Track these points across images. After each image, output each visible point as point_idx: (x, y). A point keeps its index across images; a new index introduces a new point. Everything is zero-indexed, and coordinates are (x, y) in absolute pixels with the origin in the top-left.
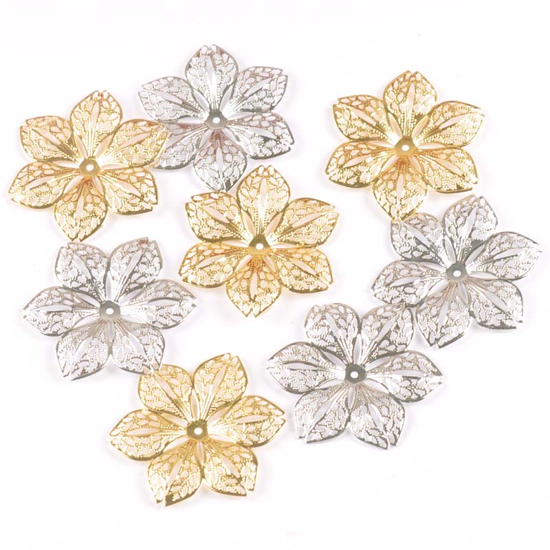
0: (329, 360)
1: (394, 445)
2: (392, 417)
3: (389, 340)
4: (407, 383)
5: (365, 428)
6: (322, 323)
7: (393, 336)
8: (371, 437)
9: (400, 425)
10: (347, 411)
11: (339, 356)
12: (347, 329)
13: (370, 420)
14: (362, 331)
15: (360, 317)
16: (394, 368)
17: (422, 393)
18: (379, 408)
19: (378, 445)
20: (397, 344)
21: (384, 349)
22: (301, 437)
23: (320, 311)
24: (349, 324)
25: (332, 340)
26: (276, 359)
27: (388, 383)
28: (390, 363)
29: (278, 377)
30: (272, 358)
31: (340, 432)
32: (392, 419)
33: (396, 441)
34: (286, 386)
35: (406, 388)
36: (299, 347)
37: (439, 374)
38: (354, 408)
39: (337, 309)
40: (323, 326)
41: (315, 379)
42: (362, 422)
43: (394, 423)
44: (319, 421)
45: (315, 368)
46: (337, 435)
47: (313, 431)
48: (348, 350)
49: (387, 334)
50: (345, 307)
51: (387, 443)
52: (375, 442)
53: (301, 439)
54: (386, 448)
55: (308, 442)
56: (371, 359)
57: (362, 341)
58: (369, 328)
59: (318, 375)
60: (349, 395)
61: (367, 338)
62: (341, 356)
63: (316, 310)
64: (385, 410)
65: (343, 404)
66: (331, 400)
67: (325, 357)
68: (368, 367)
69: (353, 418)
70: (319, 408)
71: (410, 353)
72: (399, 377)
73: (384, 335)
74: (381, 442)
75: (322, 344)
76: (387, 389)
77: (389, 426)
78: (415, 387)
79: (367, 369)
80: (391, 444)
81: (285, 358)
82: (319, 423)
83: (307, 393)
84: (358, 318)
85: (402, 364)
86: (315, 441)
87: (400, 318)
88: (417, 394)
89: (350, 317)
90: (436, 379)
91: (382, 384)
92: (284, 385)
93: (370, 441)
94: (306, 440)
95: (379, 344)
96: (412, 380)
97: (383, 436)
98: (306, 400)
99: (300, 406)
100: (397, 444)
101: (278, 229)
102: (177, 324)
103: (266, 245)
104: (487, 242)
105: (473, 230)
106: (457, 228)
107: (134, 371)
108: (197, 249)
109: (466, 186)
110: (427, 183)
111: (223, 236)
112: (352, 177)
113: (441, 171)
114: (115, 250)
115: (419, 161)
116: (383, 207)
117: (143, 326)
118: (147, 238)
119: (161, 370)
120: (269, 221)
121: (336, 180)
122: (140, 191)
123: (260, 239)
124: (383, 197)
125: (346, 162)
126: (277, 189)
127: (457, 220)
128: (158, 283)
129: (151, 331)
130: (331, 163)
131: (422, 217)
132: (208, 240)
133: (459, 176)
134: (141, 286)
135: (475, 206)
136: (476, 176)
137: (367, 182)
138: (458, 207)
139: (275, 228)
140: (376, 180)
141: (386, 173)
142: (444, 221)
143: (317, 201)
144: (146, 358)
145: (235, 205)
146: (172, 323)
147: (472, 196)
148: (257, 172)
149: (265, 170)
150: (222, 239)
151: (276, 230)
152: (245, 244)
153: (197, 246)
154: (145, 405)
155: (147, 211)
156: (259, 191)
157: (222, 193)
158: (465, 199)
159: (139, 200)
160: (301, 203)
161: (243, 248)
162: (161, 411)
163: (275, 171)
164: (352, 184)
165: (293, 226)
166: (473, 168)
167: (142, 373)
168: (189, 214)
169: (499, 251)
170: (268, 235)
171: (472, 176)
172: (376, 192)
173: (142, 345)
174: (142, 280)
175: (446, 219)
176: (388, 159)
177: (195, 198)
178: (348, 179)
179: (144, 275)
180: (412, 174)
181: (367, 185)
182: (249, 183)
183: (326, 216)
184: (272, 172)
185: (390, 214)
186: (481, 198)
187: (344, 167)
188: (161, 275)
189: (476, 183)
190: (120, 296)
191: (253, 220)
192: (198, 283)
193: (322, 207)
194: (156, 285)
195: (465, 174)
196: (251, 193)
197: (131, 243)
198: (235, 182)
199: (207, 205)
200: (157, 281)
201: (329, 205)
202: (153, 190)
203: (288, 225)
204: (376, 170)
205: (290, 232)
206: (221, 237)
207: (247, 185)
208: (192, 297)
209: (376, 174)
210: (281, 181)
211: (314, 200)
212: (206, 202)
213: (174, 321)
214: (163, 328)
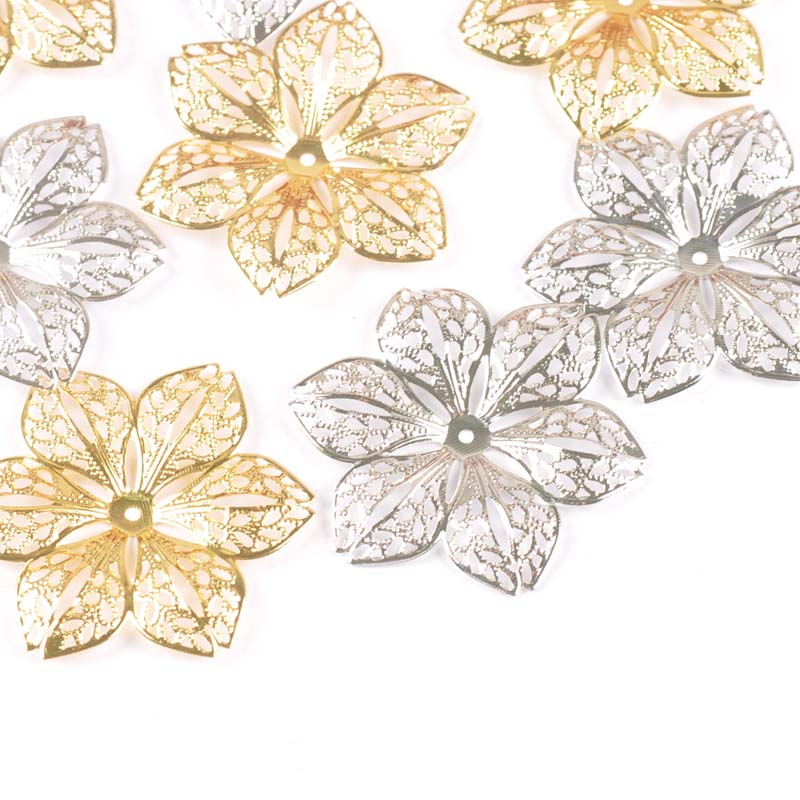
0: (418, 401)
1: (530, 586)
2: (531, 529)
3: (545, 374)
4: (571, 465)
5: (473, 547)
6: (412, 324)
7: (555, 368)
8: (485, 565)
9: (545, 546)
10: (441, 508)
11: (440, 396)
12: (461, 343)
13: (487, 531)
14: (493, 350)
15: (492, 323)
16: (549, 431)
17: (598, 488)
18: (508, 508)
19: (496, 584)
20: (560, 384)
21: (533, 391)
22: (340, 550)
23: (413, 300)
24: (469, 333)
25: (430, 362)
26: (311, 386)
27: (532, 459)
28: (542, 421)
29: (310, 422)
30: (303, 384)
31: (421, 548)
32: (531, 535)
33: (535, 579)
34: (325, 443)
35: (568, 475)
36: (361, 368)
37: (638, 453)
38: (456, 504)
39: (447, 299)
40: (413, 330)
41: (384, 436)
42: (470, 534)
43: (534, 543)
44: (381, 522)
45: (387, 414)
46: (413, 555)
47: (367, 540)
48: (460, 386)
49: (544, 360)
50: (463, 297)
51: (514, 580)
52: (491, 577)
53: (339, 554)
54: (513, 593)
55: (354, 562)
56: (503, 409)
57: (491, 369)
58: (506, 346)
59: (391, 427)
60: (451, 475)
61: (500, 364)
62: (444, 395)
63: (405, 296)
64: (518, 516)
65: (435, 492)
66: (410, 481)
67: (410, 395)
68: (497, 424)
69: (452, 524)
70: (385, 494)
71: (585, 406)
72: (554, 450)
73: (535, 363)
74: (504, 579)
75: (409, 366)
76: (530, 472)
77: (523, 549)
78: (587, 475)
79: (492, 429)
80: (524, 585)
81: (328, 386)
82: (383, 526)
83: (365, 461)
84: (486, 323)
85: (565, 425)
86: (368, 561)
87: (573, 333)
88: (587, 490)
89: (471, 319)
90: (632, 463)
91: (520, 461)
92: (319, 440)
93: (480, 573)
94: (349, 557)
95: (524, 380)
96: (582, 460)
97: (508, 567)
98: (360, 476)
99: (345, 488)
100: (535, 587)
101: (349, 129)
102: (120, 293)
103: (321, 157)
104: (768, 201)
105: (741, 175)
106: (709, 168)
107: (17, 378)
108: (180, 148)
109: (737, 86)
110: (660, 72)
111: (236, 131)
112: (512, 42)
113: (690, 51)
114: (16, 135)
115: (650, 26)
116: (565, 109)
117: (50, 290)
118: (84, 117)
119: (75, 381)
120: (333, 112)
121: (479, 46)
122: (80, 23)
123: (309, 145)
124: (569, 90)
125: (502, 11)
126: (358, 49)
127: (711, 150)
128: (93, 209)
129: (65, 301)
130: (472, 12)
131: (643, 139)
132: (205, 135)
133: (727, 65)
134: (58, 209)
135: (751, 128)
136: (761, 70)
137: (540, 56)
138: (717, 127)
139: (342, 127)
140: (560, 54)
141: (580, 42)
142: (685, 150)
143: (435, 82)
144: (46, 353)
145: (267, 72)
146: (108, 291)
147: (748, 108)
148: (322, 10)
149: (338, 9)
150: (233, 136)
151: (344, 131)
152: (278, 151)
153: (180, 145)
154: (32, 448)
155: (90, 63)
156: (319, 49)
157: (245, 45)
158: (733, 112)
159: (78, 39)
160: (401, 83)
161: (274, 159)
162: (62, 464)
163: (359, 14)
164: (510, 56)
165: (380, 126)
166: (756, 53)
167: (35, 384)
168: (173, 79)
169: (790, 223)
170: (327, 138)
171: (752, 68)
172: (555, 76)
173: (40, 328)
174: (61, 199)
175: (691, 146)
176: (588, 16)
177: (190, 50)
178: (502, 46)
179: (65, 189)
180: (632, 51)
181: (540, 61)
182: (302, 32)
183: (449, 113)
184: (350, 16)
185: (578, 124)
186: (766, 113)
187: (498, 20)
188: (101, 194)
189: (759, 83)
190: (13, 225)
191: (301, 106)
192: (173, 217)
193: (443, 95)
194: (88, 210)
195: (739, 63)
196: (303, 50)
197: (48, 123)
198: (274, 28)
199: (212, 64)
200: (92, 205)
201: (456, 92)
202: (107, 23)
203: (370, 124)
204: (560, 34)
205: (372, 137)
206: (231, 132)
207: (298, 35)
208: (158, 243)
209: (561, 42)
210: (369, 34)
211: (428, 79)
212: (210, 59)
213: (113, 287)
214: (89, 299)
